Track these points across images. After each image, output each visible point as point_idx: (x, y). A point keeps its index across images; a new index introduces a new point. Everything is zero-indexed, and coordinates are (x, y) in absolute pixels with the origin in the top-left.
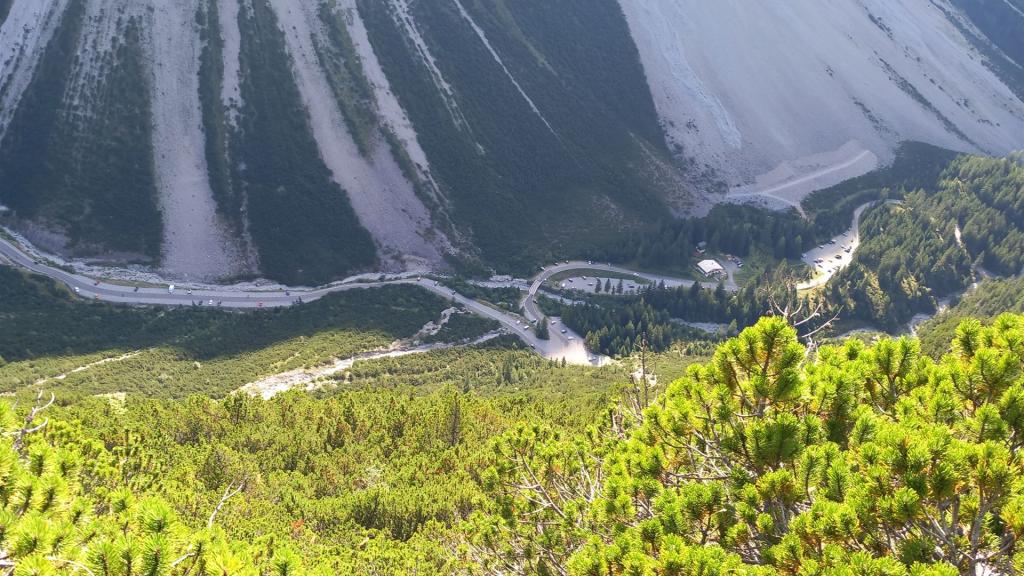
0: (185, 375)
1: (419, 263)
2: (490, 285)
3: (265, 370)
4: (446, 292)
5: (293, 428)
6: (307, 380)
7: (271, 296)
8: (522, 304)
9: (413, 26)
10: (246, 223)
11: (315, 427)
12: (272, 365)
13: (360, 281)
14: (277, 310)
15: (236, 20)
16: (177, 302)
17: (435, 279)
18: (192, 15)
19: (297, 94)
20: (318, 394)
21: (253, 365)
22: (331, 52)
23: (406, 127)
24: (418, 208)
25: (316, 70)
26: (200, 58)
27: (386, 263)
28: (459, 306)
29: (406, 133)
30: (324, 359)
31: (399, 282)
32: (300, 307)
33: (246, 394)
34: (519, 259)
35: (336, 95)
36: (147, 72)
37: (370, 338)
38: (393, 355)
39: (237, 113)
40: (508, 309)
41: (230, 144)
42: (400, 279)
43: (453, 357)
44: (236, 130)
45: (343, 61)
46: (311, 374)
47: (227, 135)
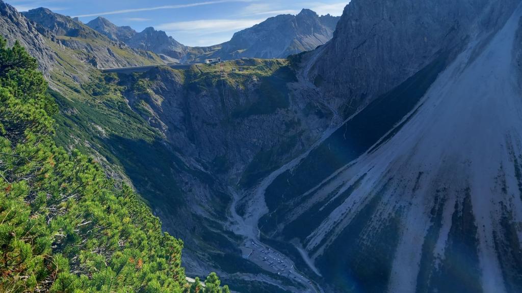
15: (451, 216)
18: (430, 210)
19: (478, 261)
22: (504, 243)
25: (492, 251)
26: (428, 230)
35: (502, 267)
36: (400, 231)
39: (440, 262)
41: (432, 276)
44: (437, 270)
45: (510, 250)
47: (431, 272)
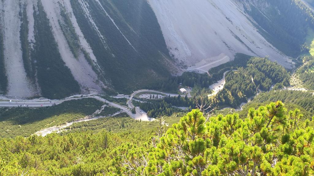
0: (15, 130)
1: (94, 91)
2: (117, 97)
3: (43, 127)
4: (103, 100)
5: (52, 145)
6: (58, 130)
7: (45, 103)
8: (127, 103)
9: (91, 18)
10: (37, 80)
11: (60, 145)
12: (46, 125)
13: (75, 97)
14: (47, 107)
15: (33, 15)
16: (13, 106)
17: (99, 96)
18: (18, 13)
19: (54, 39)
20: (61, 134)
21: (39, 125)
22: (65, 26)
23: (89, 49)
24: (93, 73)
25: (60, 31)
26: (20, 27)
27: (83, 91)
28: (107, 104)
29: (89, 50)
30: (63, 122)
31: (87, 97)
32: (55, 106)
33: (36, 135)
34: (126, 89)
35: (67, 39)
36: (2, 31)
37: (78, 115)
38: (86, 120)
39: (33, 45)
40: (123, 105)
41: (31, 54)
42: (88, 96)
43: (105, 120)
44: (33, 50)
45: (69, 28)
46: (59, 128)
47: (30, 51)
